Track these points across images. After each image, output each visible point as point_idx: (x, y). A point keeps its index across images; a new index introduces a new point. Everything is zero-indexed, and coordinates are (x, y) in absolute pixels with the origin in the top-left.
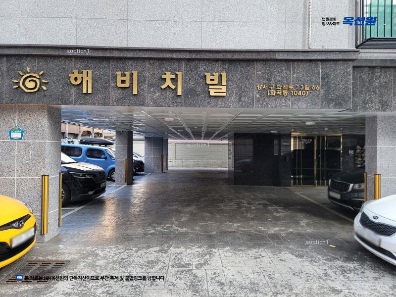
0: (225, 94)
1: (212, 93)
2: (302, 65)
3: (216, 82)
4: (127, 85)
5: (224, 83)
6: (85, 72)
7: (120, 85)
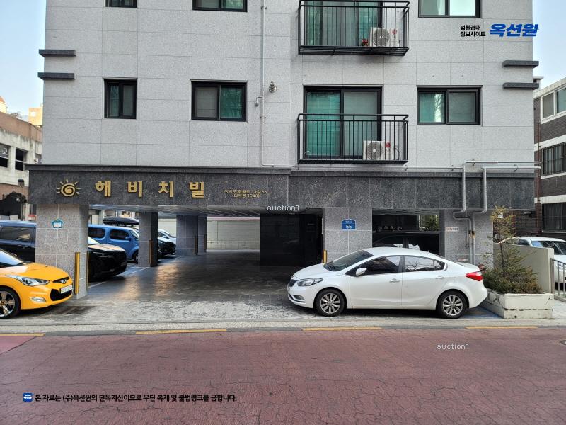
0: (203, 197)
1: (194, 196)
2: (255, 177)
3: (197, 188)
4: (135, 191)
5: (202, 188)
6: (106, 182)
7: (130, 190)
